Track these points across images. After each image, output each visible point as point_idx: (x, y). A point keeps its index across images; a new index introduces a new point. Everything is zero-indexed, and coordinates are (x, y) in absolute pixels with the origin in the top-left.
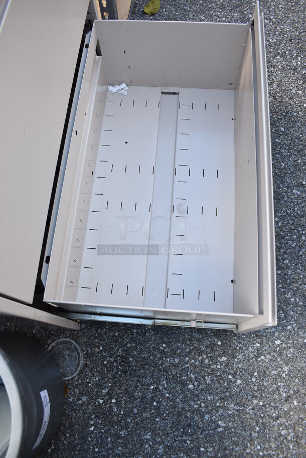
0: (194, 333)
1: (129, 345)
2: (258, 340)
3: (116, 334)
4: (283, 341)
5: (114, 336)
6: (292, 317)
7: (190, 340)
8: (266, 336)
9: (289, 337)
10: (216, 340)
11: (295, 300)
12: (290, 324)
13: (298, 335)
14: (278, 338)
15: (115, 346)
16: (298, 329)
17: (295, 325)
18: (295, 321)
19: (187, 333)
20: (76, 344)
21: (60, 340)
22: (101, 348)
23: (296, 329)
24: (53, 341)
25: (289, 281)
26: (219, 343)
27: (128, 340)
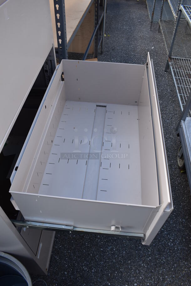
0: (98, 279)
1: (69, 284)
2: (127, 283)
3: (64, 278)
4: (138, 284)
5: (63, 279)
6: (142, 273)
7: (97, 283)
8: (130, 281)
9: (141, 282)
10: (108, 282)
11: (144, 265)
12: (141, 276)
13: (145, 281)
14: (136, 283)
15: (63, 284)
16: (145, 278)
17: (143, 276)
18: (144, 275)
19: (95, 279)
20: (45, 282)
21: (38, 280)
22: (56, 285)
23: (144, 279)
24: (35, 281)
25: (141, 256)
26: (109, 284)
27: (68, 281)
